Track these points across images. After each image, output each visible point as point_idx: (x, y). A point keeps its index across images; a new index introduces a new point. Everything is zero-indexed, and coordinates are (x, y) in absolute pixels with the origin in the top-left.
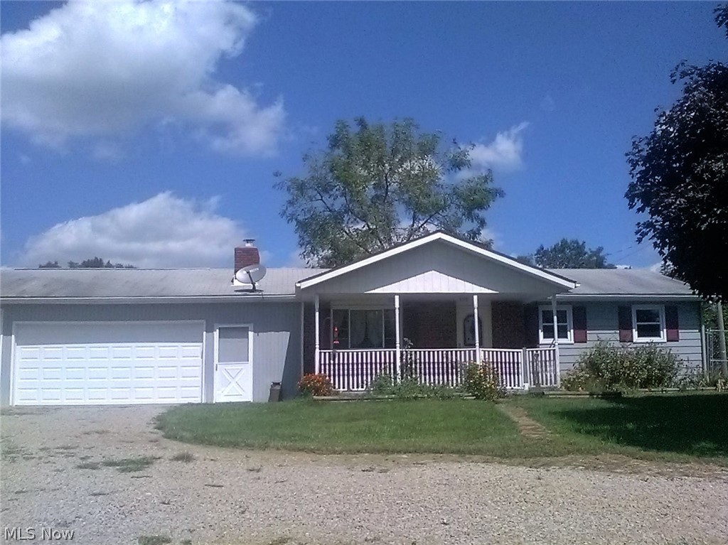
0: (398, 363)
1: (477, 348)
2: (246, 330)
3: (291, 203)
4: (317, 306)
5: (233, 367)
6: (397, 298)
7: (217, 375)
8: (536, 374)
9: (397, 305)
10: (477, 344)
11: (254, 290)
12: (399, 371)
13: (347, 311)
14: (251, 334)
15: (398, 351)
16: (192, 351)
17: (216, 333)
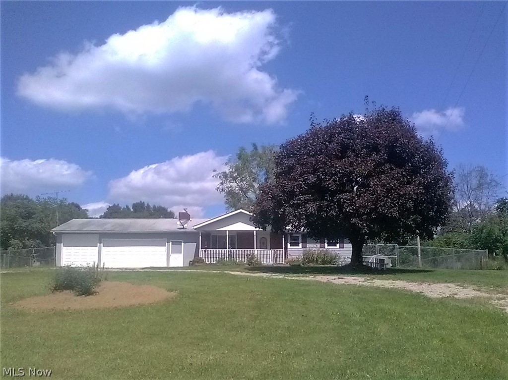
0: (227, 254)
1: (255, 249)
2: (181, 242)
3: (222, 184)
4: (200, 234)
5: (176, 255)
6: (227, 232)
7: (171, 258)
8: (276, 258)
9: (227, 234)
10: (255, 248)
11: (184, 228)
12: (227, 256)
13: (216, 236)
14: (183, 244)
15: (227, 250)
16: (163, 249)
17: (171, 243)
